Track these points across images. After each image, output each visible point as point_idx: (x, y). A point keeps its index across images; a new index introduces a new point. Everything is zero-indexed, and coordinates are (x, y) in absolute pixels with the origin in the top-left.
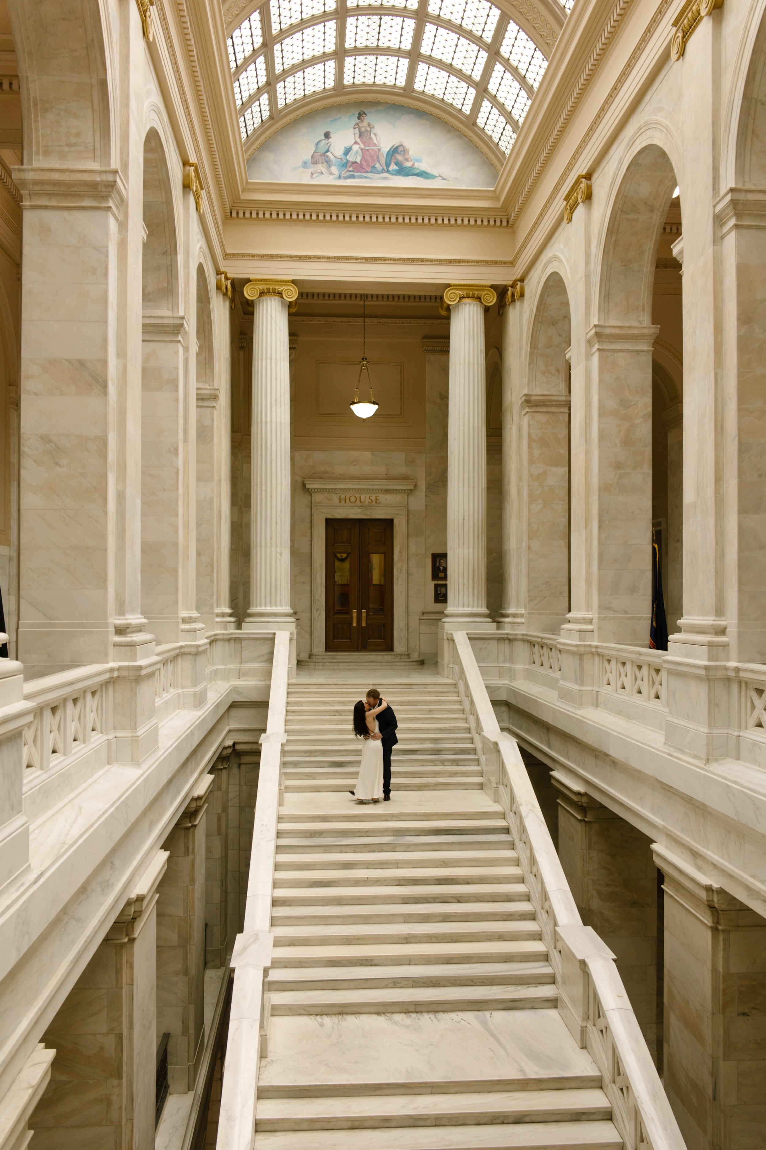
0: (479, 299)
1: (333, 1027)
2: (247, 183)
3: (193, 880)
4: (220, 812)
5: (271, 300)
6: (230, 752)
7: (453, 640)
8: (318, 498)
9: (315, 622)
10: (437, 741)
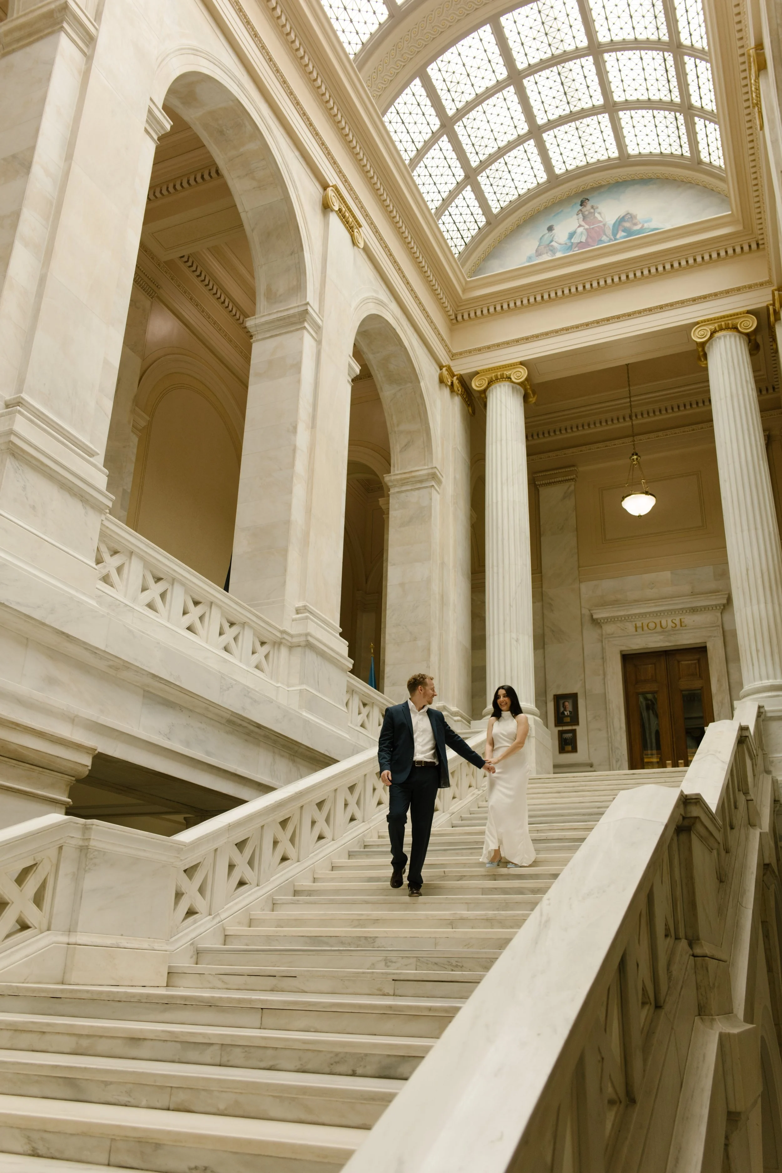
0: (735, 328)
2: (467, 282)
5: (500, 386)
8: (609, 629)
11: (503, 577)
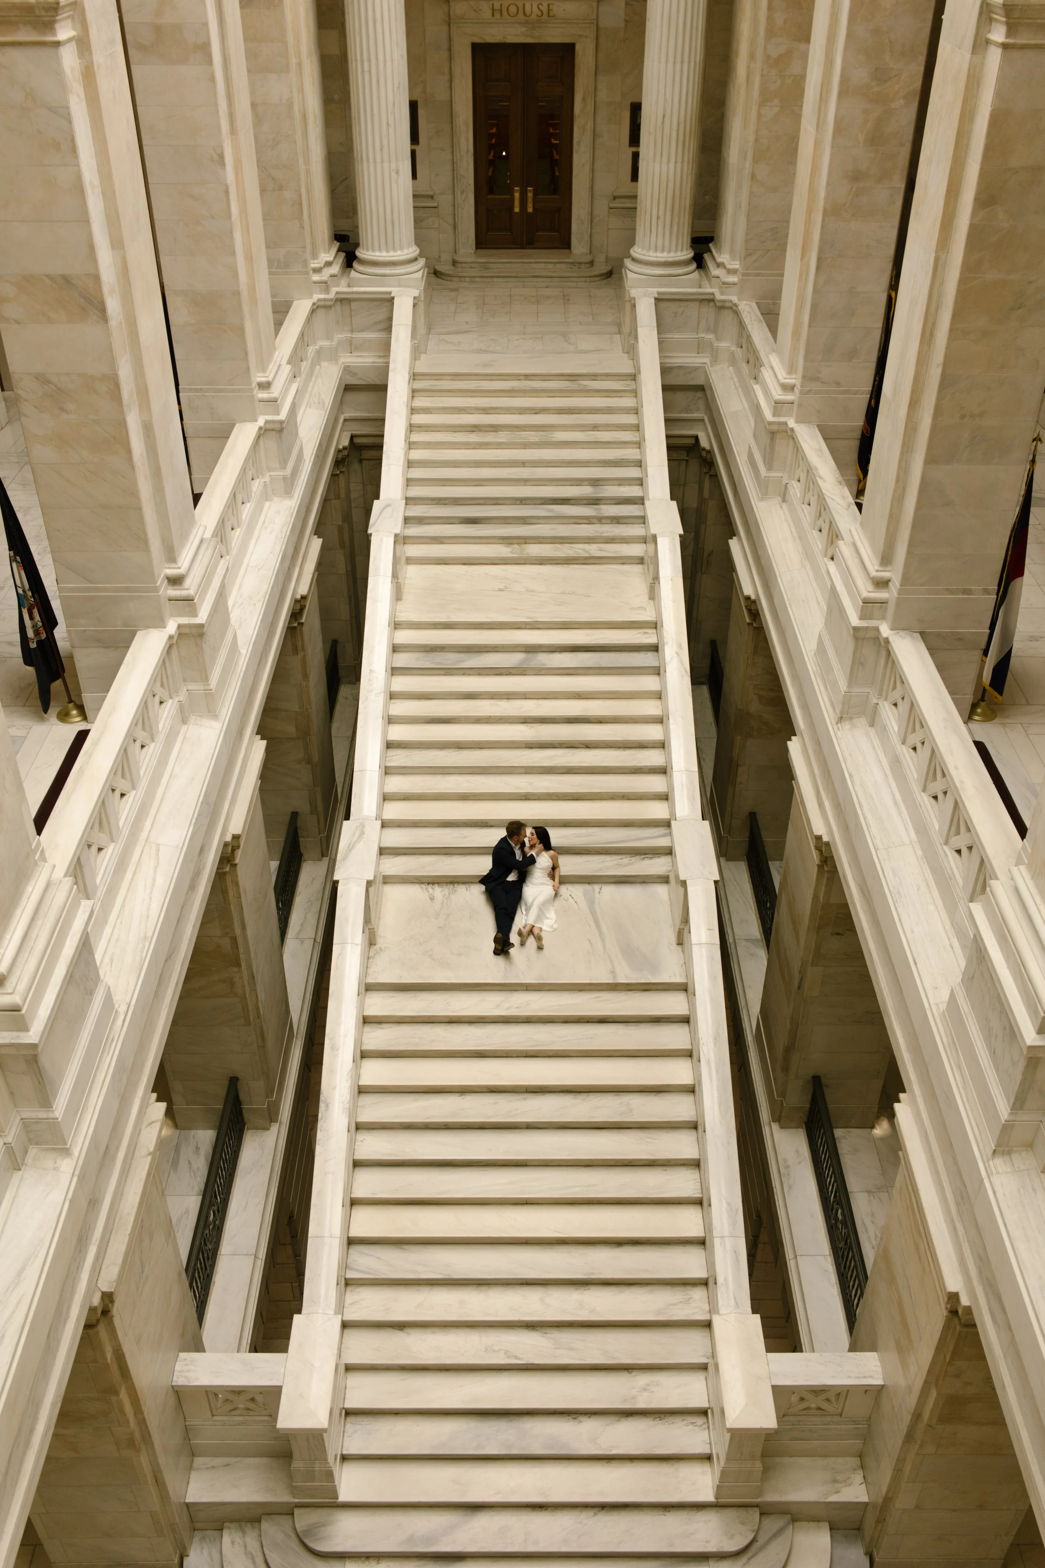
1: (443, 902)
3: (305, 676)
4: (340, 523)
6: (346, 454)
7: (635, 306)
8: (459, 8)
9: (459, 209)
10: (597, 482)
11: (378, 81)
